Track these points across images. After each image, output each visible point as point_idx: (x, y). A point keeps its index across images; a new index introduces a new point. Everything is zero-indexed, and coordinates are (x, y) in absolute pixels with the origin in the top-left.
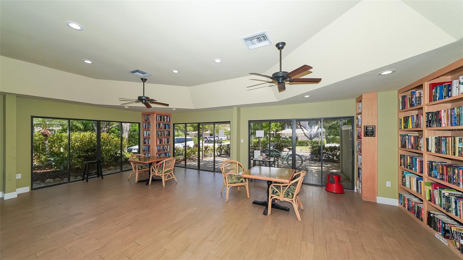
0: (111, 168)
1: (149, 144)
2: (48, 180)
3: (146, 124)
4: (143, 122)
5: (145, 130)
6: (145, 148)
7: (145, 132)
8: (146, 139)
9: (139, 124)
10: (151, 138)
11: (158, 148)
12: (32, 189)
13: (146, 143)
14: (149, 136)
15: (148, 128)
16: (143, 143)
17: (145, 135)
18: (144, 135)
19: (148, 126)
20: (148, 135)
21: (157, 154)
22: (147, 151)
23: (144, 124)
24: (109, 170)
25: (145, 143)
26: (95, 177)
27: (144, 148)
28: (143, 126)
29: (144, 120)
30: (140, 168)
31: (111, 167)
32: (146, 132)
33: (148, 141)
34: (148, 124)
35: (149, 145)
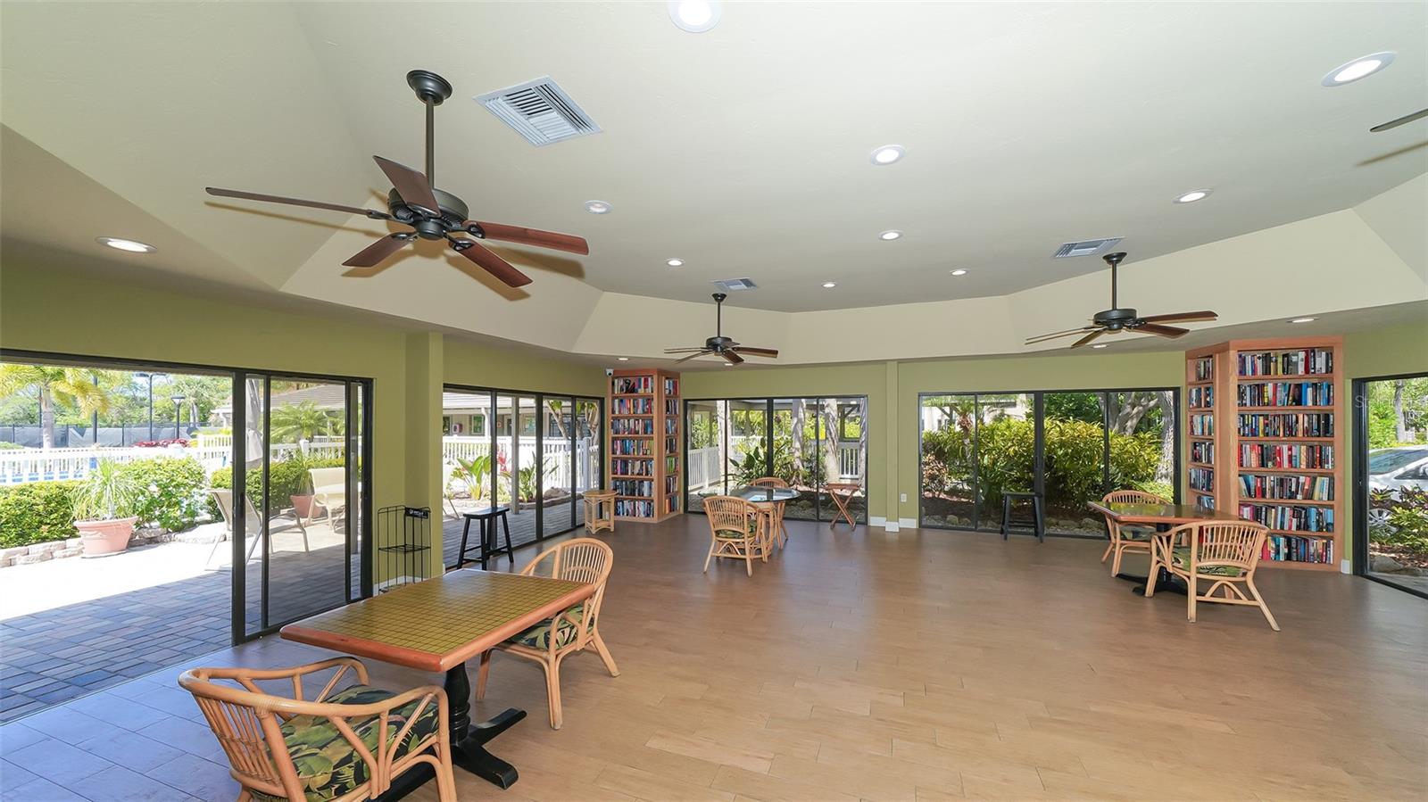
0: (1087, 524)
1: (1209, 462)
2: (950, 517)
3: (1199, 391)
4: (1191, 384)
5: (1196, 413)
6: (1197, 476)
7: (1197, 419)
8: (1200, 444)
9: (1176, 391)
10: (1217, 442)
11: (1252, 483)
12: (921, 525)
13: (1201, 457)
14: (1210, 434)
15: (1208, 404)
16: (1190, 458)
17: (1198, 431)
18: (1192, 431)
19: (1205, 399)
20: (1206, 431)
21: (1242, 505)
22: (1203, 487)
23: (1194, 391)
24: (1080, 528)
25: (1196, 458)
26: (1030, 534)
27: (1193, 476)
28: (1191, 398)
29: (1193, 378)
30: (1129, 536)
31: (1087, 520)
32: (1199, 419)
33: (1208, 450)
34: (1208, 389)
35: (1209, 465)
